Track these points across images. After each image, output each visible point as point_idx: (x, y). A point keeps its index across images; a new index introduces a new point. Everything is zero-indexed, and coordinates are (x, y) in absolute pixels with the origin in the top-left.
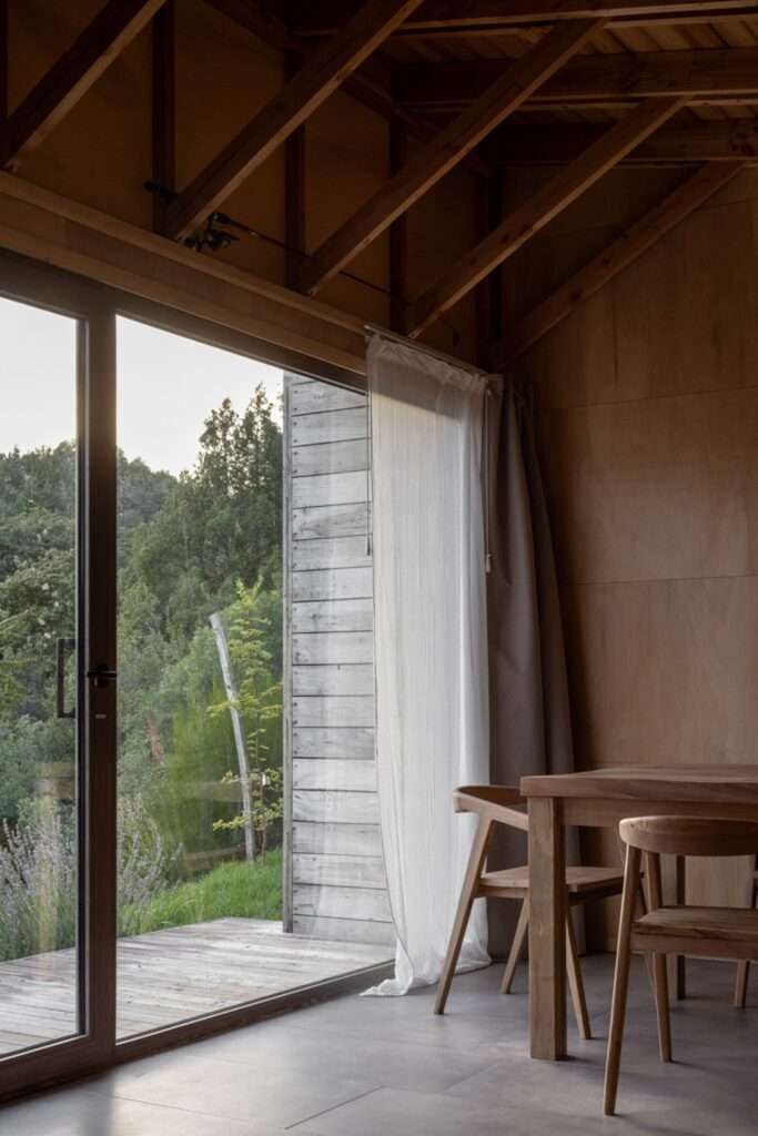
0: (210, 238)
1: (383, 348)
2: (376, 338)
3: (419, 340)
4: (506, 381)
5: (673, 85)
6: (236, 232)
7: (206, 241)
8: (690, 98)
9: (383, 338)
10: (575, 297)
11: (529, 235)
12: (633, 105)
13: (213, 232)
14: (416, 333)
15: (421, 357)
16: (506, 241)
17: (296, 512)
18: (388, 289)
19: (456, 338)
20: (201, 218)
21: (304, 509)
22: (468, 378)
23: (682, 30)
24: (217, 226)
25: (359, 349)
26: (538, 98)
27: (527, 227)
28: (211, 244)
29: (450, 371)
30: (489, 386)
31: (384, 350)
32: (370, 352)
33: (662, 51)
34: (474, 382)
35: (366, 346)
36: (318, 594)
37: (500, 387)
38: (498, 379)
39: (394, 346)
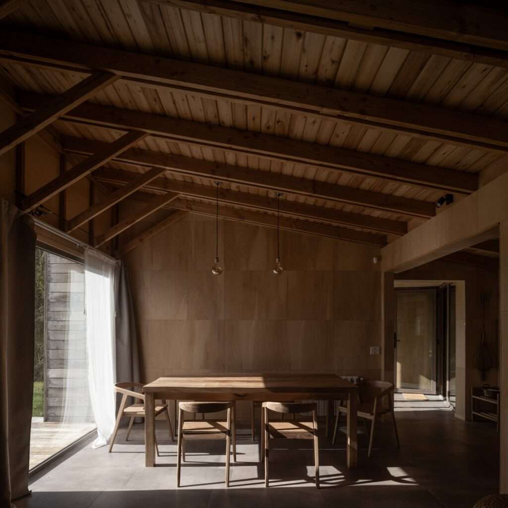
0: (38, 213)
1: (89, 251)
2: (87, 248)
3: (98, 249)
4: (122, 262)
5: (178, 190)
6: (46, 211)
7: (36, 213)
8: (182, 195)
9: (90, 248)
10: (141, 240)
11: (134, 223)
12: (166, 193)
13: (39, 211)
14: (97, 247)
15: (100, 254)
16: (127, 224)
17: (49, 293)
18: (88, 231)
19: (107, 248)
20: (35, 206)
21: (52, 292)
22: (111, 261)
23: (183, 176)
24: (40, 209)
25: (81, 251)
26: (147, 186)
27: (134, 221)
28: (37, 214)
29: (107, 259)
30: (117, 263)
31: (90, 252)
32: (85, 252)
33: (175, 180)
34: (113, 262)
35: (84, 250)
36: (57, 319)
37: (120, 264)
38: (120, 261)
39: (92, 251)
